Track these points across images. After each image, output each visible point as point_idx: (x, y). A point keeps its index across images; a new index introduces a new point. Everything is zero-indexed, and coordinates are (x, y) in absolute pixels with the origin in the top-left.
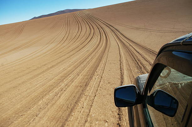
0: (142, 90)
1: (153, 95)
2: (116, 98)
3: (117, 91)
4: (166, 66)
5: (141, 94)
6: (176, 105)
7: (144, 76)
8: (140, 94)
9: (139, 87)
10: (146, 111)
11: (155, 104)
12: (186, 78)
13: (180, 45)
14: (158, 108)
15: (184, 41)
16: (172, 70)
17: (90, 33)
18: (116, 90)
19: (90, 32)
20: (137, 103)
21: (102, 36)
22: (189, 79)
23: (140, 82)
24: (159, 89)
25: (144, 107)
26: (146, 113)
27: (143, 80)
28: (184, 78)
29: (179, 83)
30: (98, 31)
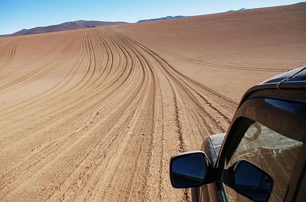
0: (215, 160)
1: (233, 169)
2: (174, 173)
3: (174, 162)
4: (253, 122)
5: (214, 167)
6: (269, 184)
7: (218, 138)
8: (211, 166)
9: (209, 154)
10: (221, 195)
11: (236, 183)
12: (283, 141)
13: (276, 89)
14: (240, 190)
15: (281, 83)
16: (263, 127)
17: (127, 63)
18: (173, 160)
19: (127, 61)
20: (206, 181)
21: (144, 68)
22: (289, 143)
23: (211, 146)
24: (242, 159)
25: (219, 188)
26: (222, 198)
27: (216, 143)
28: (281, 141)
29: (273, 148)
30: (138, 60)
